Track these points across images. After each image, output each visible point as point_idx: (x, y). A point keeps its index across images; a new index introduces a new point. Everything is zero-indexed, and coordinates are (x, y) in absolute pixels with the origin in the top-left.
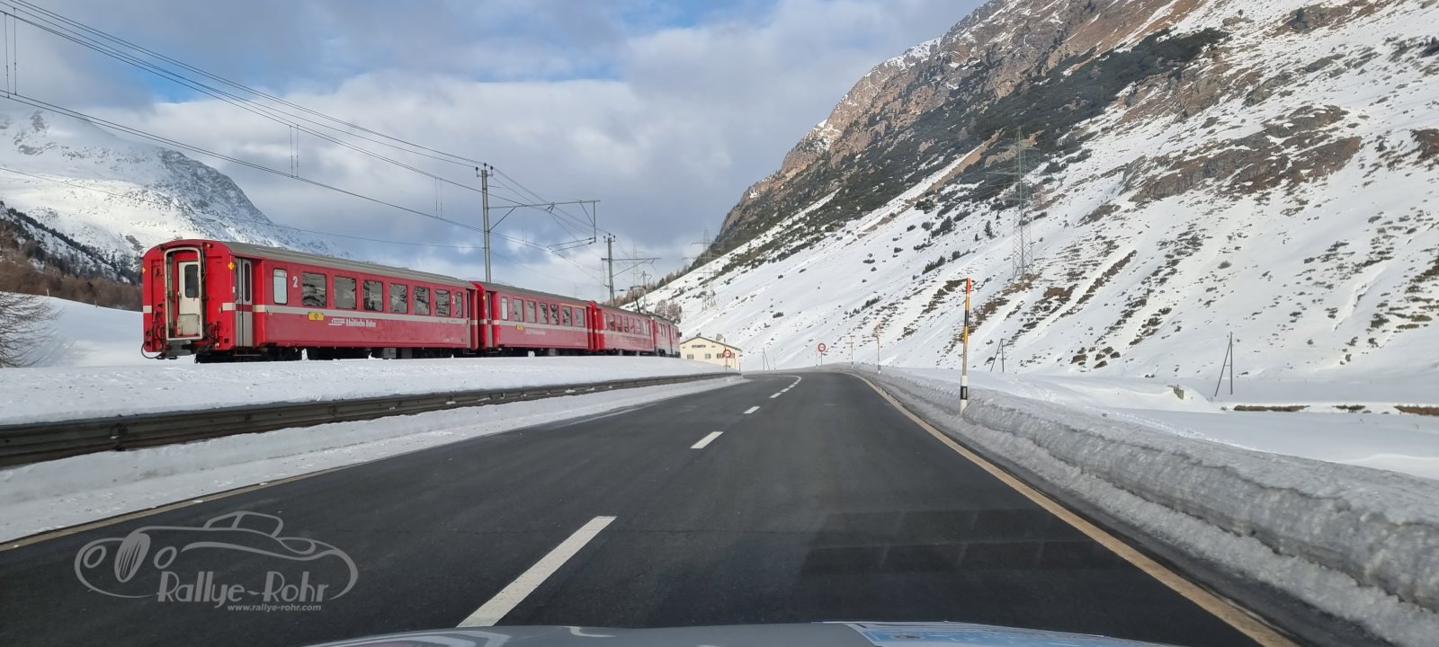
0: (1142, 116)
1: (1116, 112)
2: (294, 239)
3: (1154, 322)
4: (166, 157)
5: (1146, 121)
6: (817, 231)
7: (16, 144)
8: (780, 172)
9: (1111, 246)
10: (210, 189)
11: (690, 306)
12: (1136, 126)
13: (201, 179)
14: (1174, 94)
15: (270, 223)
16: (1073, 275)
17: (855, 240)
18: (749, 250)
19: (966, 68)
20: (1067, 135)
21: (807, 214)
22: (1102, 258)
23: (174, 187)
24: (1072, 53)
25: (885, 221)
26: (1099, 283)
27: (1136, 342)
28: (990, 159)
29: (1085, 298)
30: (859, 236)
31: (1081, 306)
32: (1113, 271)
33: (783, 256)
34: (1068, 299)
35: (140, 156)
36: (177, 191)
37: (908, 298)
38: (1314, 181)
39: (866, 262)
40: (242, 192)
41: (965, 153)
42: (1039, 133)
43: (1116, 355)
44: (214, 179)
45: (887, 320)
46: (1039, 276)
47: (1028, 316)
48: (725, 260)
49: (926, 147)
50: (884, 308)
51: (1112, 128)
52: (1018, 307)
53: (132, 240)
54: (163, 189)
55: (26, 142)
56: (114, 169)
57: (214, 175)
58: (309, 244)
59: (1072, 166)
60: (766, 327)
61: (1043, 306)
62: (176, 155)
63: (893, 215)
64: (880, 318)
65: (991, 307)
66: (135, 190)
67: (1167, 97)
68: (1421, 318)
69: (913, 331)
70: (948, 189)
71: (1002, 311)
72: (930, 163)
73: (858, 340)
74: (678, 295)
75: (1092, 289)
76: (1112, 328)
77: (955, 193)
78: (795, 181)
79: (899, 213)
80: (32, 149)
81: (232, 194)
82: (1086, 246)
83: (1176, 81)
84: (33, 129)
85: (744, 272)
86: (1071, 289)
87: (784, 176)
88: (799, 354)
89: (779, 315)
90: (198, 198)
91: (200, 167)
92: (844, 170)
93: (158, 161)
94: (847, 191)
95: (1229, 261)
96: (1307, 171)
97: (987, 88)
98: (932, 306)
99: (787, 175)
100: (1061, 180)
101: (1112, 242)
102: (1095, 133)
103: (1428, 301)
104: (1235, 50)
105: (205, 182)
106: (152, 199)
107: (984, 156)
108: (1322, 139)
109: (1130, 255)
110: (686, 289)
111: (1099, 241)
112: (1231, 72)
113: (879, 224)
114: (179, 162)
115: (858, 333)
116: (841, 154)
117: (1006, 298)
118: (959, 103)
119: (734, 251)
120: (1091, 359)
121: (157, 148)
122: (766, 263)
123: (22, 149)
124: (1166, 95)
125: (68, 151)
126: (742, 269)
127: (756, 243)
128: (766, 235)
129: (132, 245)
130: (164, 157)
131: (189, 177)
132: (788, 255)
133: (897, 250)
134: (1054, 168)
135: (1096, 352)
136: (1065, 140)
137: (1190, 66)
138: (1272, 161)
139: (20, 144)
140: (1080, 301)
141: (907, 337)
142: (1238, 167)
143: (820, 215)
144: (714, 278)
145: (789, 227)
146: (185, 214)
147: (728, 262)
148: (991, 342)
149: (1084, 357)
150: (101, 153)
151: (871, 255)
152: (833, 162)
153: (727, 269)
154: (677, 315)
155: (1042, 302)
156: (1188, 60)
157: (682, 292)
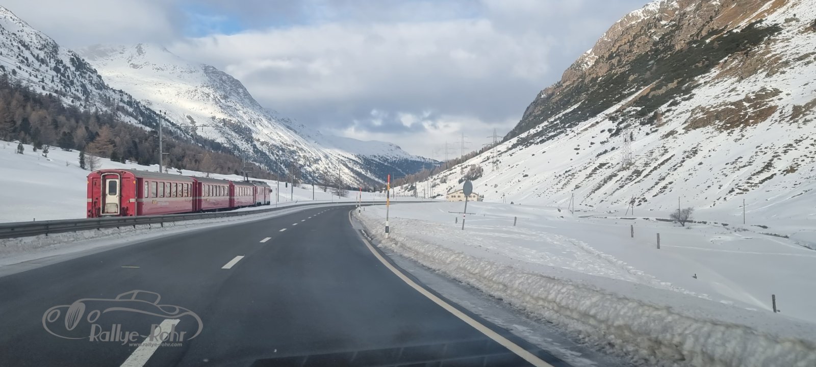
0: (724, 76)
1: (715, 72)
2: (274, 117)
3: (665, 188)
4: (206, 69)
5: (725, 80)
6: (564, 127)
7: (128, 62)
8: (560, 82)
9: (666, 151)
10: (229, 88)
11: (487, 168)
12: (720, 82)
13: (224, 82)
14: (743, 64)
15: (261, 108)
16: (646, 164)
17: (575, 136)
18: (528, 135)
19: (668, 26)
20: (688, 84)
21: (563, 115)
22: (660, 157)
23: (210, 87)
24: (716, 28)
25: (593, 126)
26: (655, 168)
27: (656, 195)
28: (652, 93)
29: (647, 175)
30: (577, 134)
31: (644, 179)
32: (663, 163)
33: (542, 141)
34: (640, 176)
35: (193, 70)
36: (212, 89)
37: (580, 171)
38: (753, 126)
39: (575, 149)
40: (246, 90)
41: (647, 86)
42: (680, 79)
43: (646, 201)
44: (231, 82)
45: (569, 181)
46: (634, 164)
47: (623, 182)
48: (514, 140)
49: (633, 78)
50: (569, 175)
51: (709, 82)
52: (621, 178)
53: (190, 118)
54: (205, 88)
55: (134, 62)
56: (179, 77)
57: (231, 80)
58: (282, 120)
59: (683, 103)
60: (519, 181)
61: (630, 179)
62: (212, 68)
63: (597, 123)
64: (566, 180)
65: (610, 178)
66: (191, 90)
67: (740, 66)
68: (747, 190)
69: (579, 187)
70: (628, 109)
71: (615, 179)
72: (630, 90)
73: (555, 190)
74: (486, 161)
75: (651, 171)
76: (649, 190)
77: (630, 112)
78: (565, 91)
79: (601, 121)
80: (137, 65)
81: (241, 90)
82: (657, 151)
83: (746, 57)
84: (137, 54)
85: (521, 150)
86: (643, 170)
87: (562, 86)
88: (529, 196)
89: (526, 176)
90: (223, 93)
91: (224, 75)
92: (591, 87)
93: (202, 72)
94: (586, 102)
95: (703, 162)
96: (752, 121)
97: (672, 43)
98: (590, 175)
99: (563, 85)
100: (674, 111)
101: (667, 149)
102: (701, 84)
103: (751, 183)
104: (780, 41)
105: (226, 84)
106: (200, 94)
107: (653, 89)
108: (763, 105)
109: (672, 156)
110: (491, 157)
111: (663, 148)
112: (769, 55)
113: (589, 127)
114: (213, 72)
115: (556, 187)
116: (592, 76)
117: (618, 173)
118: (657, 50)
119: (520, 136)
120: (637, 202)
121: (201, 64)
122: (533, 145)
123: (132, 66)
124: (739, 65)
125: (156, 67)
126: (521, 147)
127: (532, 131)
128: (539, 127)
129: (190, 121)
130: (205, 70)
131: (218, 81)
132: (545, 141)
133: (592, 143)
134: (675, 103)
135: (640, 199)
136: (686, 87)
137: (755, 49)
138: (741, 115)
139: (130, 63)
140: (644, 177)
141: (576, 189)
142: (729, 116)
143: (570, 117)
144: (506, 152)
145: (552, 122)
146: (217, 103)
147: (515, 142)
148: (606, 193)
149: (634, 201)
150: (172, 68)
151: (579, 146)
152: (586, 81)
153: (514, 146)
154: (480, 172)
155: (630, 176)
156: (755, 45)
157: (488, 159)
